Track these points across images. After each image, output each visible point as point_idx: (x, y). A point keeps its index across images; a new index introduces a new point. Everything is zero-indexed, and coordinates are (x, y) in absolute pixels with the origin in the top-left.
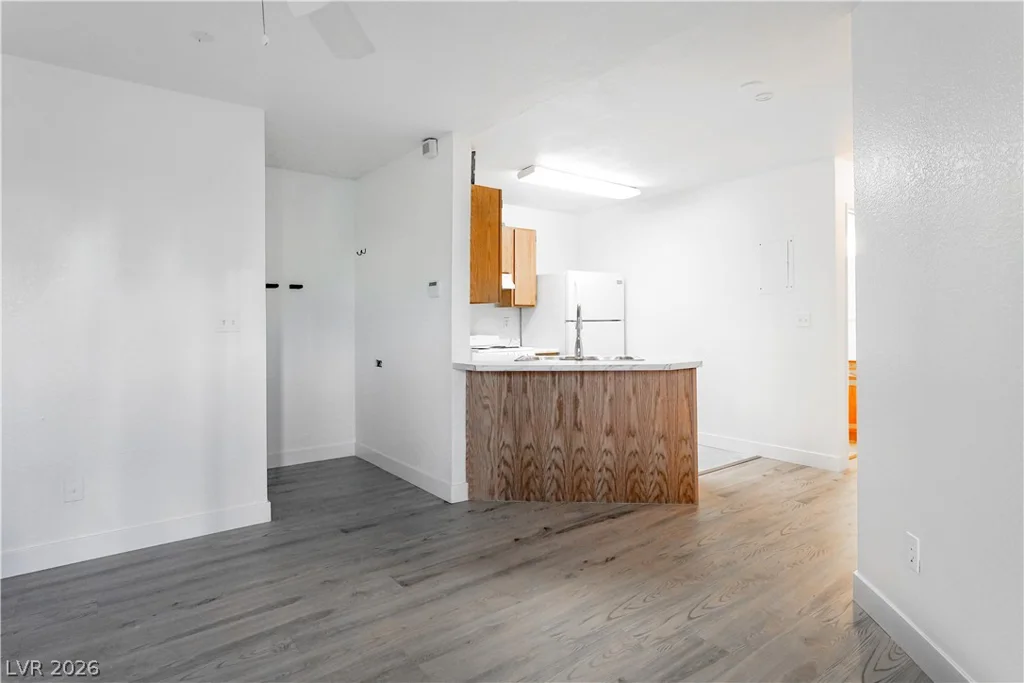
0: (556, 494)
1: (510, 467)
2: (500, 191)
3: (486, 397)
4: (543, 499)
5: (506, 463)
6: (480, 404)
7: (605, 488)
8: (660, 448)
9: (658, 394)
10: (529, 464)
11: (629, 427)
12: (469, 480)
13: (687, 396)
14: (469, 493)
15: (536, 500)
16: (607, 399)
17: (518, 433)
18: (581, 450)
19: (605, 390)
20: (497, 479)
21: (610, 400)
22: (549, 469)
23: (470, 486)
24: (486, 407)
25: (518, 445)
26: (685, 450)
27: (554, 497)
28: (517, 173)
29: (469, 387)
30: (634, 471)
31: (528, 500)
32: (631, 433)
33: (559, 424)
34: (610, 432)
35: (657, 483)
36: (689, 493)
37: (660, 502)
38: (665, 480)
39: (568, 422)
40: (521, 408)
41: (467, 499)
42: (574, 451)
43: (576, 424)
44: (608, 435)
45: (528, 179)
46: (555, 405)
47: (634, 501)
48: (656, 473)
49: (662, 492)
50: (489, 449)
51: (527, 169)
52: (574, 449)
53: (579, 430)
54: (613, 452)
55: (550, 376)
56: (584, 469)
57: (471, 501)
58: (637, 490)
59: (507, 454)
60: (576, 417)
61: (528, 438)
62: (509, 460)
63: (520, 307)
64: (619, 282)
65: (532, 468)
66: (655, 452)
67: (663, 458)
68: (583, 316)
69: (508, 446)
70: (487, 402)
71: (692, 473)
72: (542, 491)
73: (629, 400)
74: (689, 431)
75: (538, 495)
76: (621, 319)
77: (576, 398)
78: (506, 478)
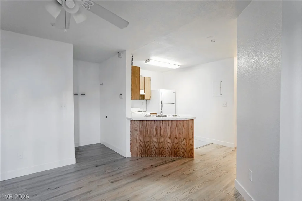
0: (155, 155)
1: (142, 147)
2: (140, 67)
3: (136, 127)
4: (151, 156)
5: (141, 146)
6: (134, 129)
7: (169, 153)
8: (184, 142)
9: (183, 127)
10: (148, 146)
11: (175, 136)
12: (131, 151)
13: (191, 127)
14: (131, 155)
15: (149, 156)
16: (169, 128)
17: (144, 137)
18: (162, 142)
19: (169, 125)
20: (139, 151)
21: (170, 128)
22: (153, 148)
23: (131, 153)
25: (144, 140)
26: (191, 143)
27: (155, 156)
28: (145, 61)
29: (131, 124)
30: (176, 148)
31: (147, 156)
32: (176, 138)
33: (156, 135)
34: (170, 137)
35: (183, 152)
36: (192, 155)
37: (184, 157)
38: (185, 151)
39: (158, 135)
40: (145, 130)
41: (130, 156)
42: (160, 143)
43: (161, 135)
44: (169, 138)
45: (148, 63)
46: (155, 130)
47: (176, 157)
48: (183, 149)
49: (184, 154)
50: (137, 142)
51: (148, 60)
52: (160, 142)
53: (162, 137)
54: (171, 143)
55: (153, 122)
56: (163, 148)
57: (132, 157)
58: (177, 154)
59: (141, 143)
60: (160, 133)
61: (147, 139)
62: (142, 146)
63: (146, 100)
64: (174, 93)
65: (148, 147)
66: (182, 143)
67: (185, 145)
68: (163, 103)
69: (142, 141)
70: (136, 129)
71: (192, 149)
73: (175, 128)
74: (192, 137)
75: (150, 155)
76: (175, 103)
77: (161, 128)
78: (141, 150)
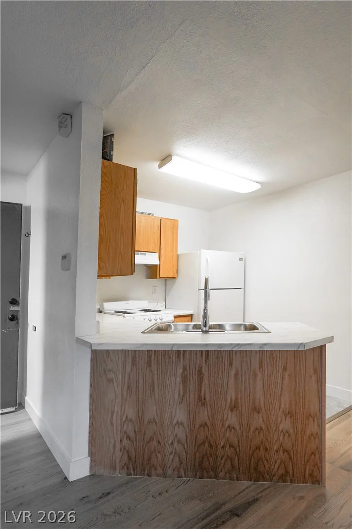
0: (178, 471)
2: (135, 170)
3: (110, 371)
4: (164, 475)
5: (128, 438)
7: (228, 466)
8: (286, 425)
9: (285, 369)
10: (151, 439)
11: (254, 400)
12: (91, 454)
13: (315, 371)
14: (91, 467)
15: (158, 475)
16: (233, 372)
17: (141, 406)
18: (204, 425)
19: (231, 364)
20: (118, 454)
21: (236, 375)
22: (172, 444)
23: (91, 461)
24: (110, 381)
25: (141, 419)
26: (312, 428)
27: (176, 472)
28: (158, 162)
30: (258, 448)
31: (149, 475)
32: (256, 410)
33: (183, 399)
34: (234, 407)
35: (282, 462)
36: (315, 474)
37: (284, 481)
38: (290, 459)
39: (192, 397)
41: (88, 474)
42: (197, 426)
43: (200, 398)
44: (232, 411)
46: (178, 380)
47: (257, 480)
48: (281, 452)
49: (287, 472)
50: (112, 424)
51: (166, 159)
52: (198, 423)
53: (204, 405)
54: (237, 428)
56: (206, 444)
57: (92, 476)
58: (261, 468)
59: (129, 428)
60: (200, 391)
61: (151, 412)
62: (132, 435)
63: (165, 279)
64: (241, 259)
65: (155, 443)
66: (281, 428)
67: (289, 435)
68: (210, 286)
69: (131, 420)
70: (111, 375)
71: (319, 451)
72: (163, 467)
73: (255, 375)
74: (317, 407)
75: (160, 471)
76: (243, 287)
77: (200, 373)
78: (128, 452)
